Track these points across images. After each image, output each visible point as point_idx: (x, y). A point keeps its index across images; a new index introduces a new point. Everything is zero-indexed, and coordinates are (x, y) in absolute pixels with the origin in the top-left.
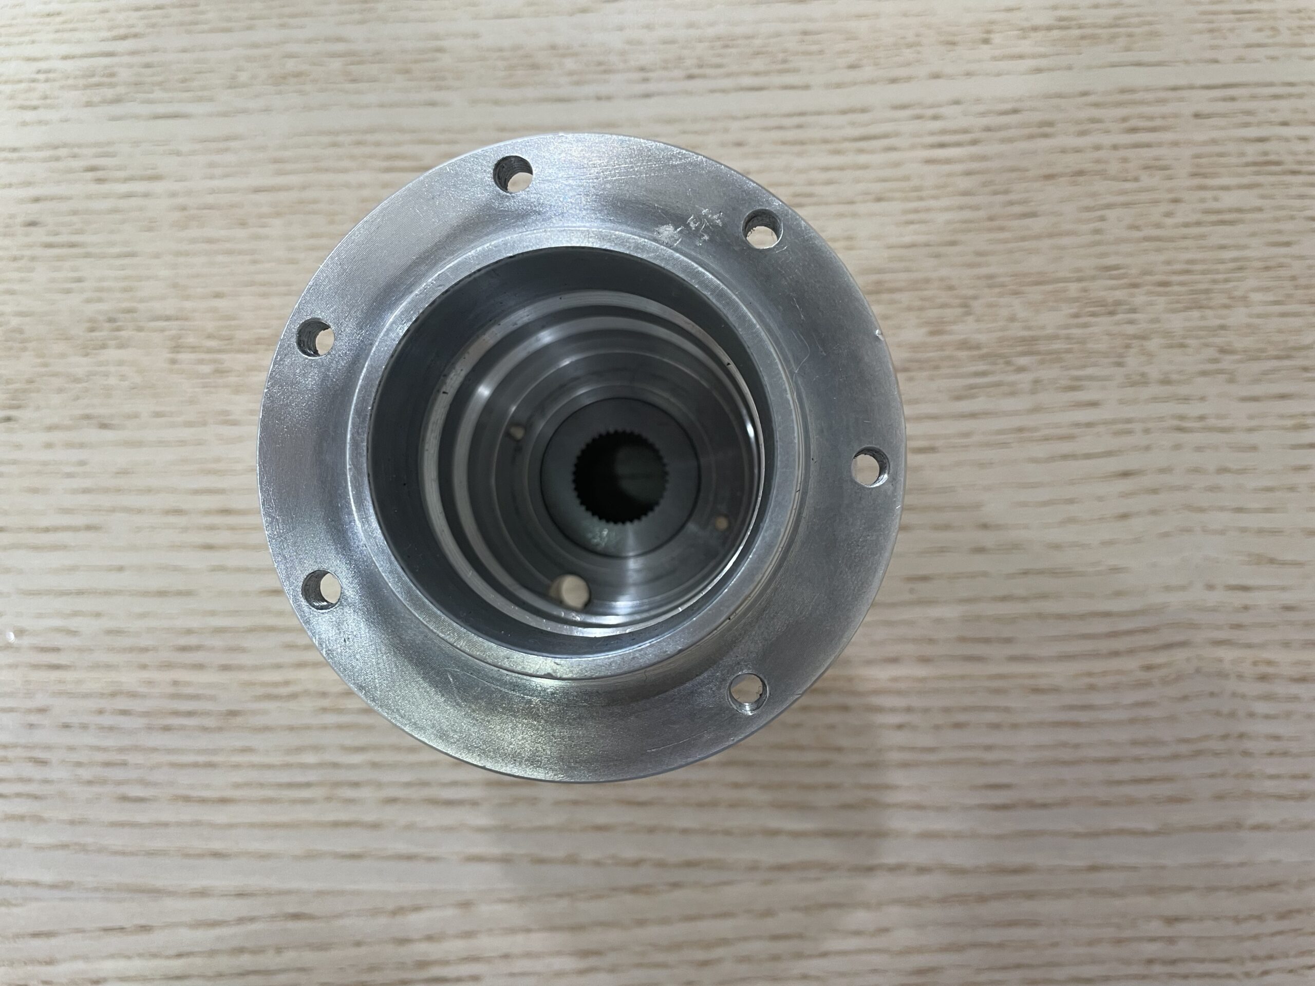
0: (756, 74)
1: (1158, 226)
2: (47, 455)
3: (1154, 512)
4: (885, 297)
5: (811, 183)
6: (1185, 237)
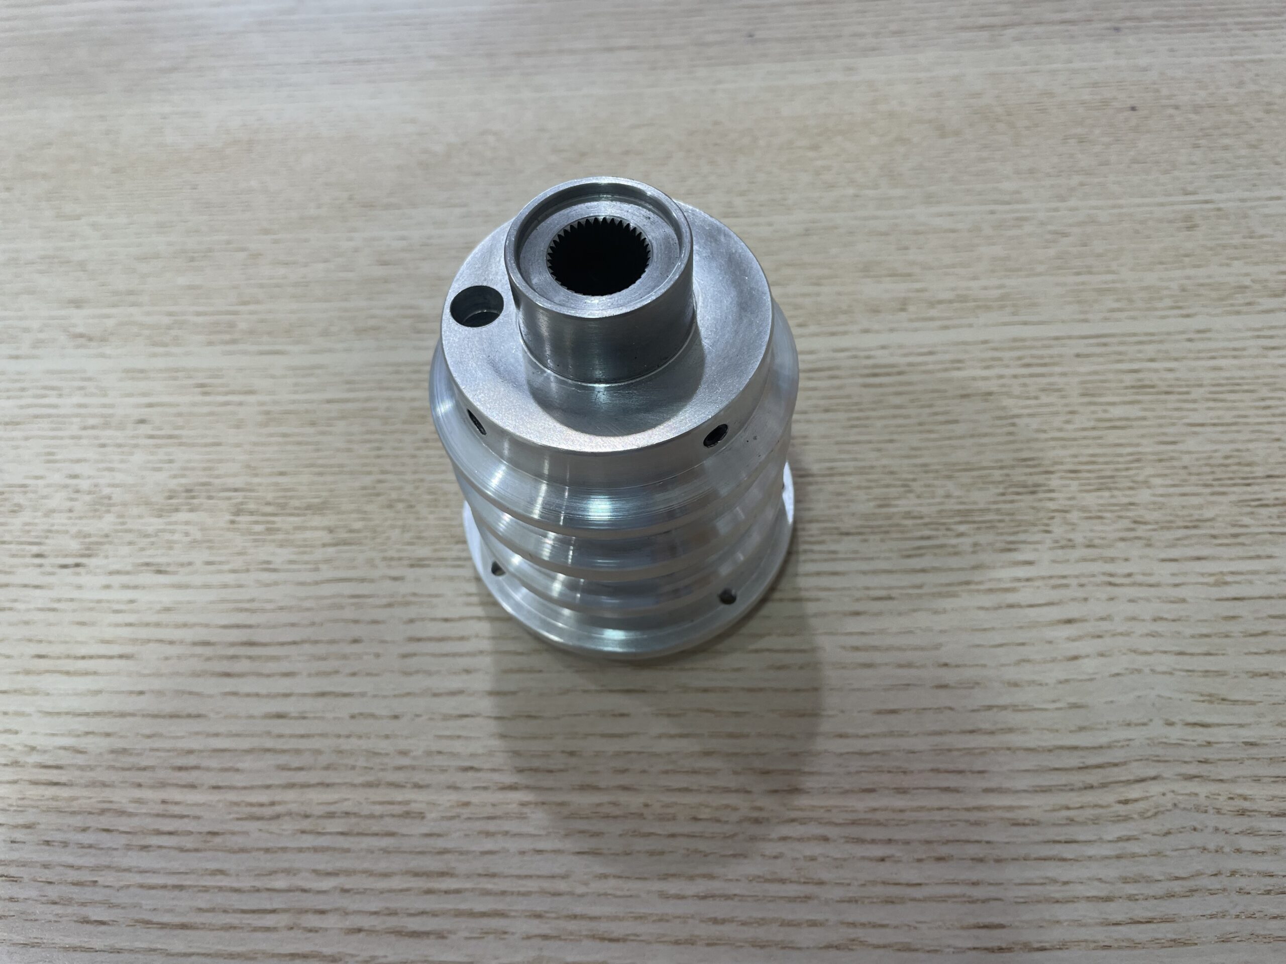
2: (103, 595)
6: (1085, 438)
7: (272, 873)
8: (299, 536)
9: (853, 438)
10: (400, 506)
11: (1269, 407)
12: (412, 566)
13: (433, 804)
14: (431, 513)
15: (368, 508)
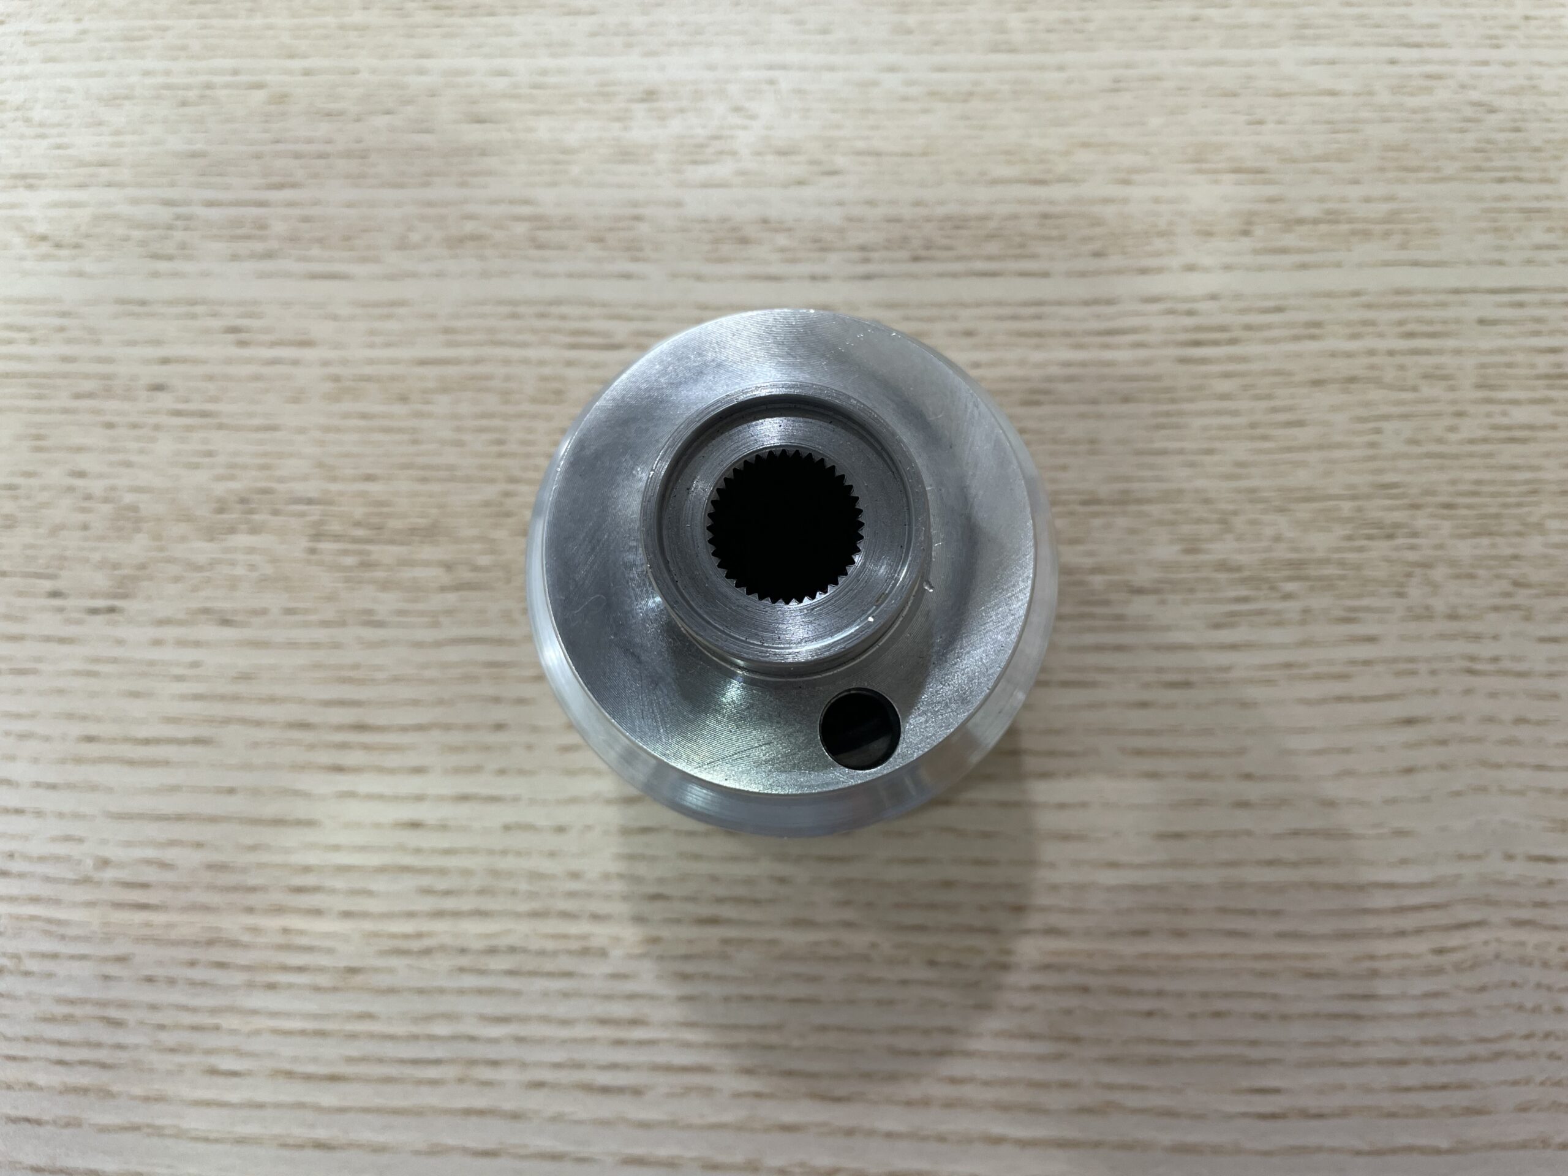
0: (990, 258)
1: (1440, 441)
2: (155, 654)
3: (1443, 767)
4: (1133, 508)
5: (1049, 379)
6: (1471, 455)
7: (428, 1018)
9: (1157, 445)
13: (617, 940)
15: (496, 534)
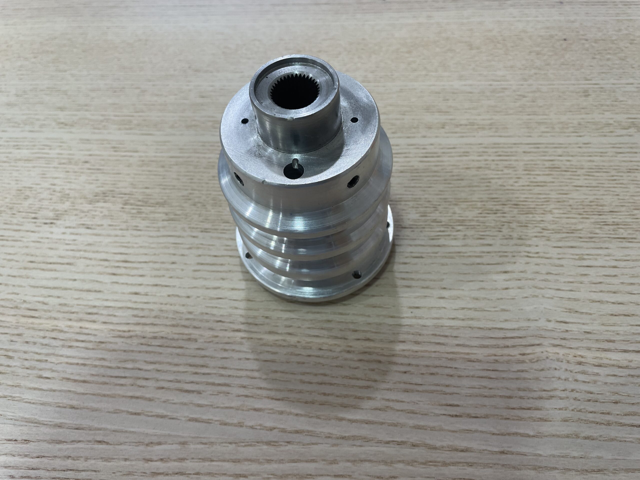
7: (125, 361)
8: (152, 216)
9: (412, 185)
10: (199, 205)
11: (615, 180)
12: (202, 232)
13: (201, 336)
14: (213, 209)
15: (185, 205)
